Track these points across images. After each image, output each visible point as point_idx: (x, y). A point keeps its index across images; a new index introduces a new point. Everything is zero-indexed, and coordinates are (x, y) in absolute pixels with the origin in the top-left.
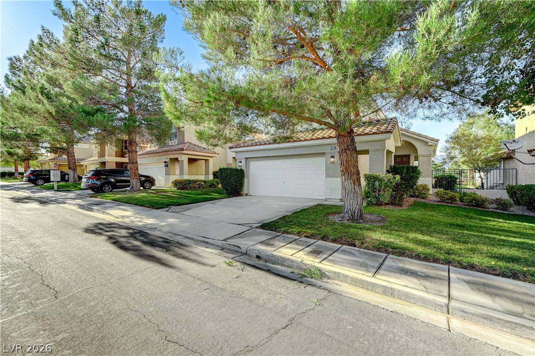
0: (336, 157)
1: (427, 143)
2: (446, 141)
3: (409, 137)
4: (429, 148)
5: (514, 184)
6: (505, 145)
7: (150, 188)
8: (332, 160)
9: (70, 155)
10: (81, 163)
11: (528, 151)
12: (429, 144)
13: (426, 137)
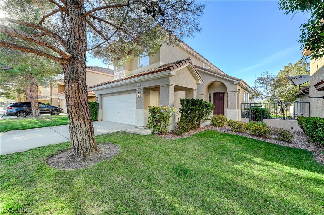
0: (141, 93)
1: (232, 82)
2: (255, 82)
3: (221, 78)
4: (234, 86)
5: (308, 116)
6: (291, 80)
7: (58, 115)
8: (139, 95)
9: (27, 94)
10: (46, 99)
11: (315, 85)
12: (235, 83)
13: (232, 78)
